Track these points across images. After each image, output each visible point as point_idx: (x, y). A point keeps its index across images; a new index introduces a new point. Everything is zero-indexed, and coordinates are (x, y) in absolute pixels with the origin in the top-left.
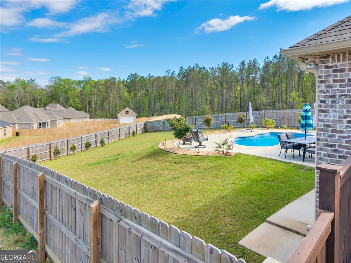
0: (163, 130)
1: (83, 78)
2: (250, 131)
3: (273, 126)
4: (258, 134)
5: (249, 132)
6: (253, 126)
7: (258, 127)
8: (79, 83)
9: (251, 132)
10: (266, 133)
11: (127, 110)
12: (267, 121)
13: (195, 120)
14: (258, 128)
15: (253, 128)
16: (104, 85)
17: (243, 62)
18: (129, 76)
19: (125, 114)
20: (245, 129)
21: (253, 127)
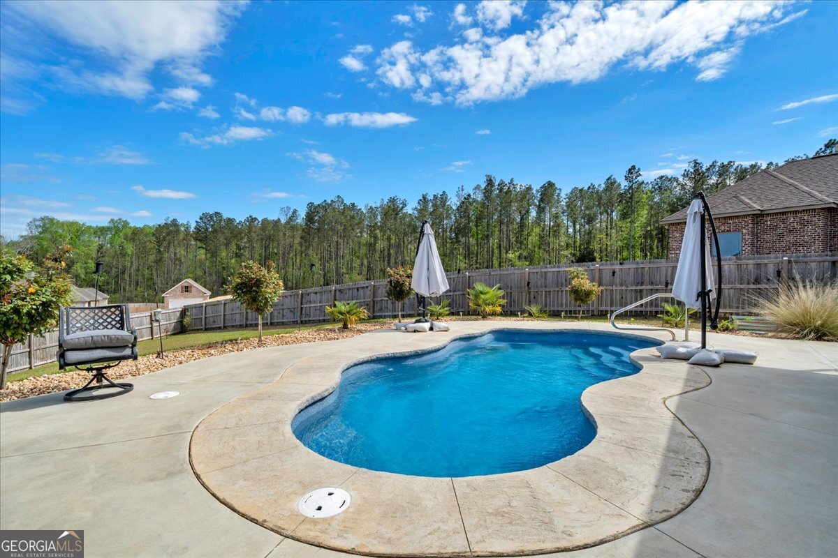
0: (225, 327)
1: (110, 222)
2: (427, 325)
3: (499, 309)
4: (455, 340)
5: (426, 331)
6: (437, 309)
7: (453, 314)
8: (101, 231)
9: (431, 329)
10: (482, 335)
11: (186, 285)
12: (482, 293)
13: (299, 300)
14: (454, 317)
15: (438, 316)
16: (154, 235)
17: (424, 197)
18: (201, 219)
19: (182, 292)
20: (410, 322)
21: (440, 314)
